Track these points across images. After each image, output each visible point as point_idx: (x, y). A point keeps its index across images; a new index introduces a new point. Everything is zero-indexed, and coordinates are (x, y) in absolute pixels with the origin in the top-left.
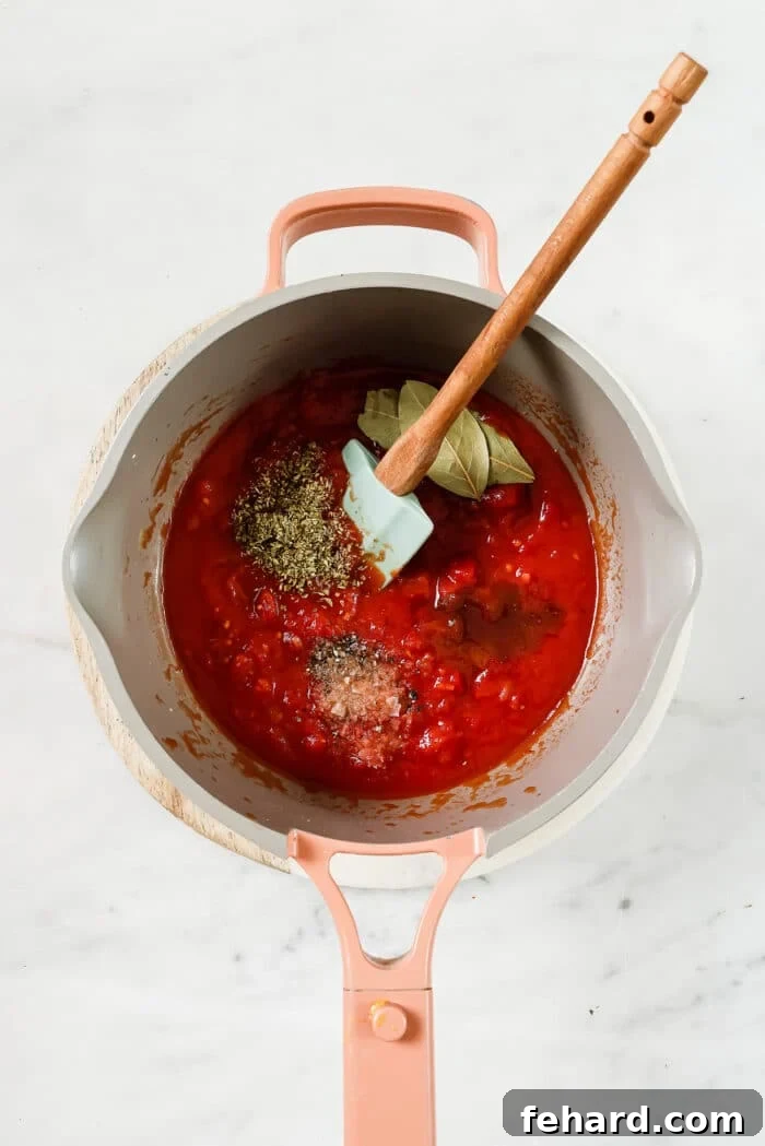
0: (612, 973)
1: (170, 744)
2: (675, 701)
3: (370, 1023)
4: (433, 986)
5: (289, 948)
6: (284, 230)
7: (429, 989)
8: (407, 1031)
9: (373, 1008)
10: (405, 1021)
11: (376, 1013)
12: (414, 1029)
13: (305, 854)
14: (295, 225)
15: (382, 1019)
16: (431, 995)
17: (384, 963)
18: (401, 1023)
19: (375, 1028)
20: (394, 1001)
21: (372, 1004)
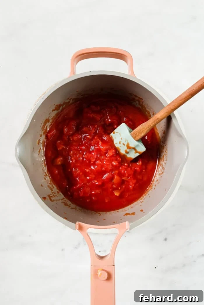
0: (161, 258)
1: (44, 199)
2: (181, 186)
3: (98, 275)
4: (115, 264)
5: (76, 248)
6: (75, 59)
7: (114, 266)
8: (108, 277)
9: (99, 271)
10: (107, 275)
11: (99, 273)
12: (110, 277)
13: (80, 228)
14: (79, 57)
15: (101, 274)
16: (114, 268)
17: (102, 258)
18: (106, 275)
19: (99, 277)
20: (104, 269)
21: (99, 270)
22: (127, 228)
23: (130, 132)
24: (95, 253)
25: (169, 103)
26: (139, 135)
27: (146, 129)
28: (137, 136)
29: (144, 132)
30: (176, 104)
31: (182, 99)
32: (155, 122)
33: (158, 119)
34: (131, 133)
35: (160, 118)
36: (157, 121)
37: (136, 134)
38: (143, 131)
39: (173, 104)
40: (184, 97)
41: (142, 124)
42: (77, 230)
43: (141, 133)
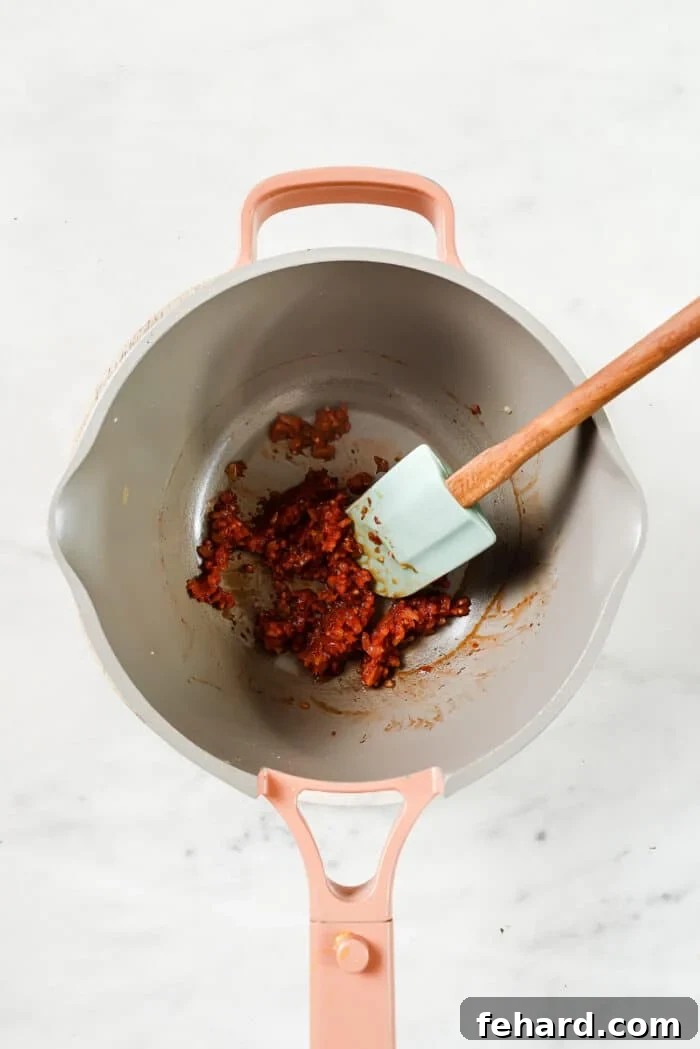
3: (335, 953)
4: (394, 917)
5: (235, 848)
6: (255, 206)
7: (390, 920)
8: (369, 962)
9: (338, 939)
10: (367, 953)
11: (341, 944)
12: (375, 962)
13: (274, 792)
14: (270, 200)
15: (346, 950)
16: (391, 927)
17: (347, 893)
18: (364, 956)
19: (338, 959)
20: (357, 933)
21: (338, 934)
22: (435, 790)
23: (445, 476)
24: (325, 876)
25: (588, 377)
26: (475, 486)
27: (502, 465)
28: (470, 490)
29: (494, 476)
30: (610, 382)
31: (630, 367)
32: (534, 444)
33: (544, 432)
34: (447, 481)
35: (553, 429)
36: (541, 439)
37: (465, 481)
38: (492, 473)
39: (599, 383)
40: (637, 360)
41: (487, 451)
42: (262, 798)
43: (484, 480)
